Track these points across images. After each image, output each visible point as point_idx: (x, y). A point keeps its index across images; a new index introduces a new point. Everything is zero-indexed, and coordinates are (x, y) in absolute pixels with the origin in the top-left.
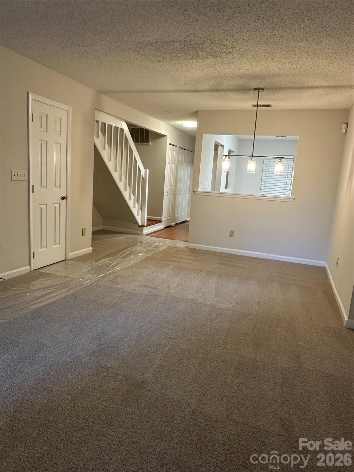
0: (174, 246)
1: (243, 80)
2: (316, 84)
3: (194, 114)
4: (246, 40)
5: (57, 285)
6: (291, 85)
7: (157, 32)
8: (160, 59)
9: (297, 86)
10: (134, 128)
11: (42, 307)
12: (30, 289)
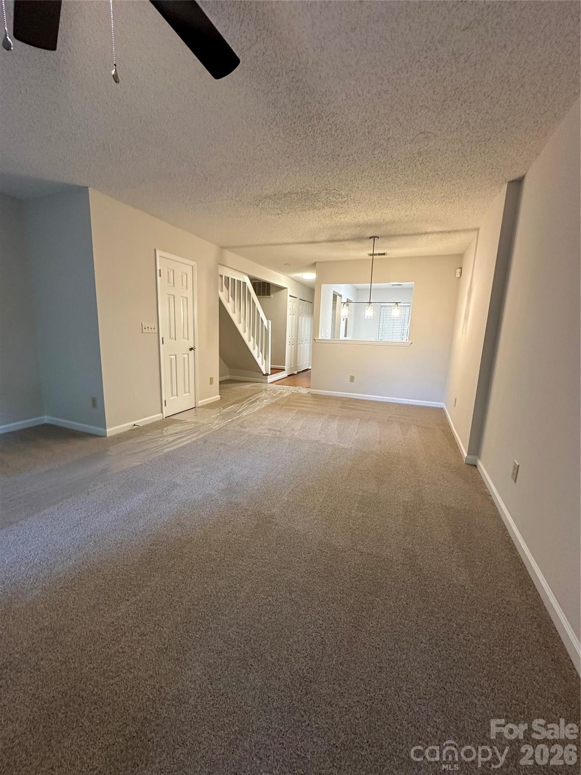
0: (296, 392)
1: (358, 229)
2: (429, 229)
3: (313, 266)
4: (361, 188)
5: (188, 430)
6: (405, 232)
7: (274, 185)
8: (278, 212)
9: (411, 232)
10: (256, 283)
11: (175, 450)
12: (163, 434)
